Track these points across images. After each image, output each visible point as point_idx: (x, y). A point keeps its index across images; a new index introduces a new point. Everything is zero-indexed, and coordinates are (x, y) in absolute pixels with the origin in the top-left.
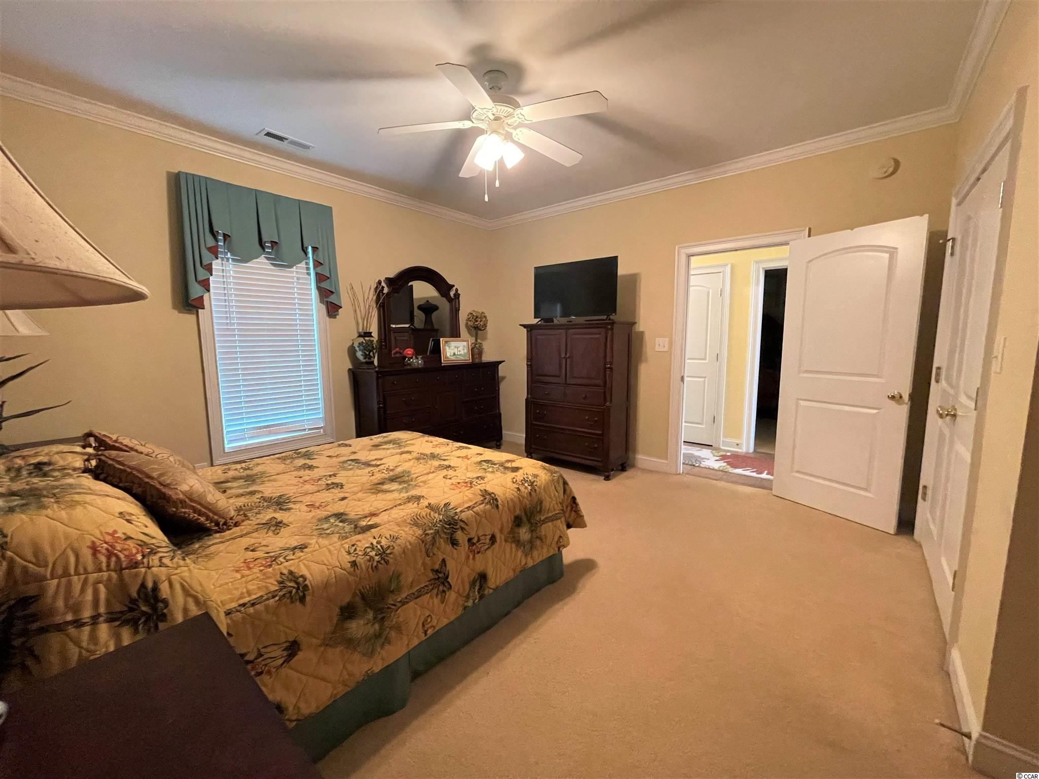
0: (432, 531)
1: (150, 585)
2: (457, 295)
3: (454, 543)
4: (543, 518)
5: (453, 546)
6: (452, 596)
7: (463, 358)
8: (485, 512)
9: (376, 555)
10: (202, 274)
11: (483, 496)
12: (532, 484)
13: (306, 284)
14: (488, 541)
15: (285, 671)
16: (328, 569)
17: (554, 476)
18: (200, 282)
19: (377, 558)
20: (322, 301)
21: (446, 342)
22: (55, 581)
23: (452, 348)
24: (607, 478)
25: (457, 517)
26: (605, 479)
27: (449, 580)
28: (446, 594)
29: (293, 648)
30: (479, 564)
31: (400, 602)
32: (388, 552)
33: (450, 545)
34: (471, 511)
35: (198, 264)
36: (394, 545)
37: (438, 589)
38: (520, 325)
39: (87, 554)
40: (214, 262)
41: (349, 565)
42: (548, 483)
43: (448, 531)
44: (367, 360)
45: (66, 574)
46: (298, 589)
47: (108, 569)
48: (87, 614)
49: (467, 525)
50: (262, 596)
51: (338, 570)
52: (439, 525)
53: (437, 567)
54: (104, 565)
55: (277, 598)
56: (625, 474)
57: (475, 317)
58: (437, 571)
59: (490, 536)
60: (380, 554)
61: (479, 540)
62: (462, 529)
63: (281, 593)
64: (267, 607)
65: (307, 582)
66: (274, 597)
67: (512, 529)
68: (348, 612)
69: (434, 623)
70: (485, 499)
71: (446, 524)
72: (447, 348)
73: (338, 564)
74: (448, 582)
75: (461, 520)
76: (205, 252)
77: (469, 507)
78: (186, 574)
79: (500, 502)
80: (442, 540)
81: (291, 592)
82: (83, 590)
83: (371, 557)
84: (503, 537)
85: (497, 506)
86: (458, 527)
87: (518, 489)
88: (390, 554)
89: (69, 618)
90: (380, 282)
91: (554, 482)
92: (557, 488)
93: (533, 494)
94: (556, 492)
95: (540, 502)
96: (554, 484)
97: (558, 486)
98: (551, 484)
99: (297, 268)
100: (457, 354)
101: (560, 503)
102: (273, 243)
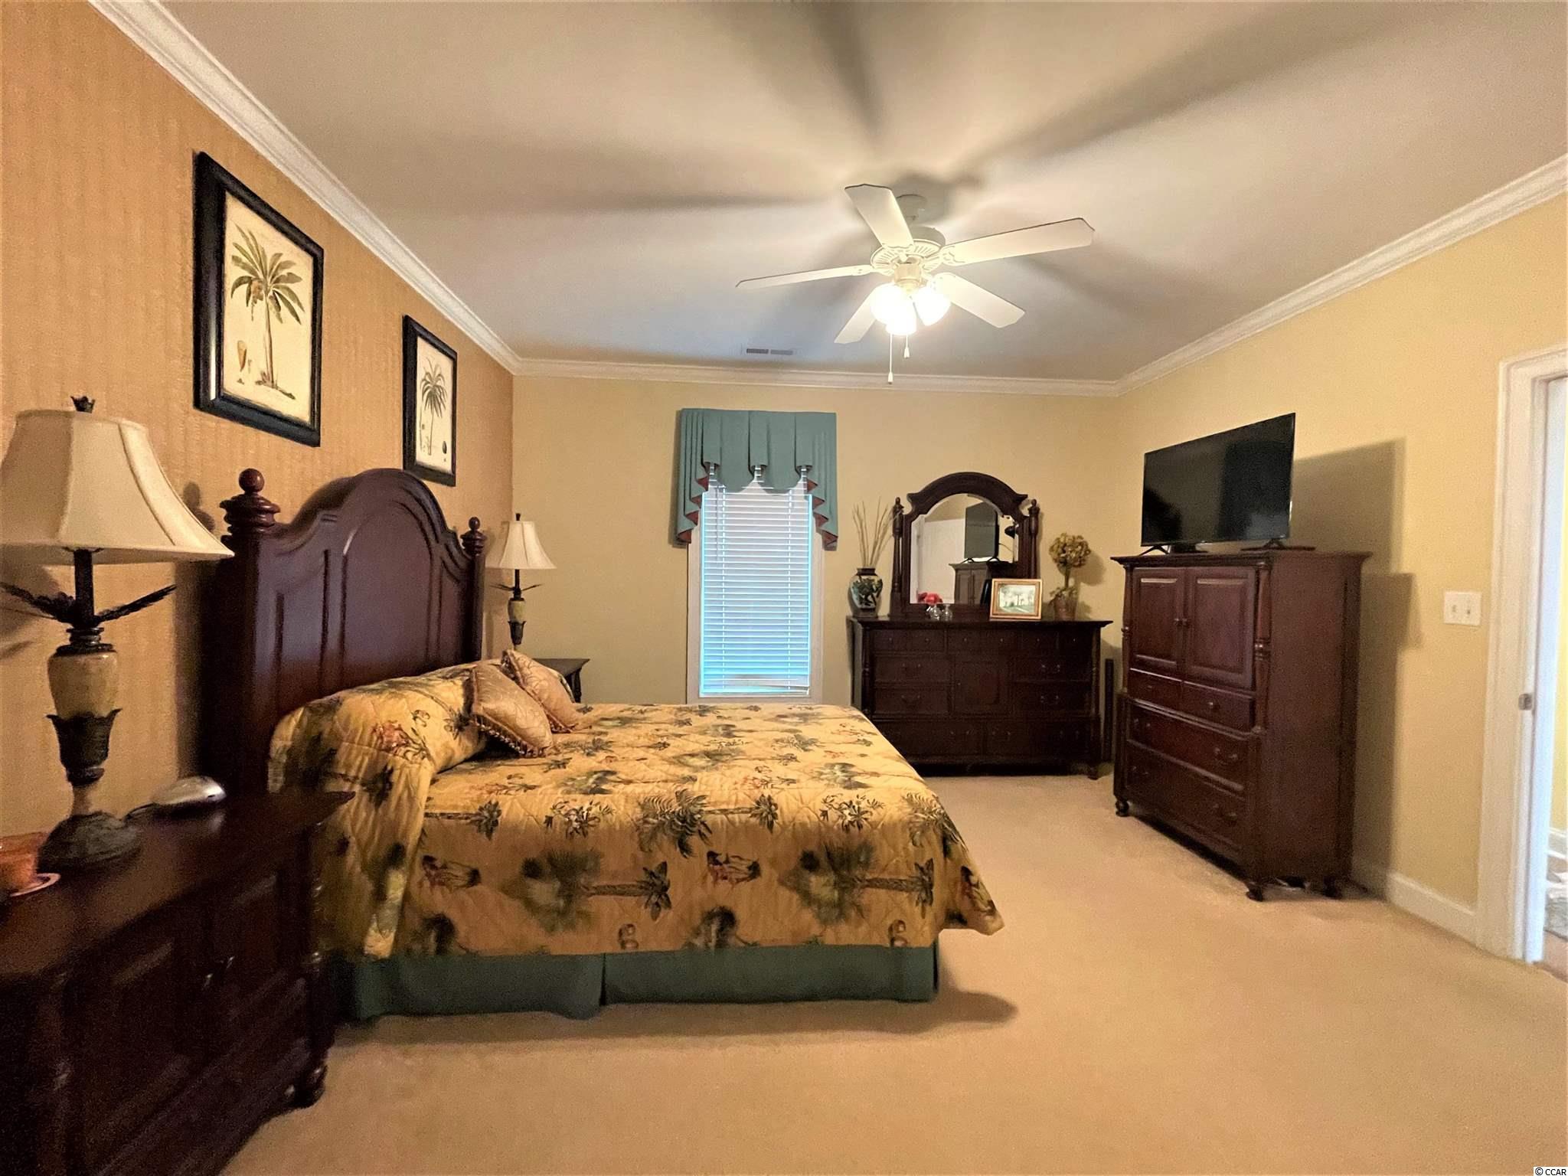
0: (655, 821)
1: (389, 768)
2: (1035, 511)
3: (684, 848)
4: (869, 877)
5: (682, 853)
6: (668, 916)
7: (1026, 612)
8: (746, 825)
9: (576, 821)
10: (691, 507)
11: (758, 803)
12: (860, 813)
13: (803, 510)
14: (744, 868)
15: (462, 894)
16: (524, 815)
17: (917, 817)
18: (687, 516)
19: (575, 824)
20: (818, 531)
21: (1002, 585)
22: (347, 744)
23: (1010, 594)
24: (1256, 895)
25: (699, 816)
26: (1249, 895)
27: (668, 892)
28: (660, 910)
29: (474, 877)
30: (723, 894)
31: (595, 888)
32: (591, 823)
33: (678, 849)
34: (724, 817)
35: (687, 497)
36: (602, 818)
37: (649, 899)
38: (1112, 558)
39: (369, 730)
40: (704, 494)
41: (544, 819)
42: (895, 825)
43: (679, 830)
44: (864, 606)
45: (353, 742)
46: (489, 820)
47: (375, 748)
48: (353, 773)
49: (710, 832)
50: (459, 814)
51: (532, 818)
52: (668, 817)
53: (654, 868)
54: (374, 743)
55: (468, 821)
56: (1333, 905)
57: (1062, 545)
58: (652, 874)
59: (751, 863)
60: (581, 822)
61: (727, 861)
62: (701, 834)
63: (473, 818)
64: (458, 825)
65: (499, 819)
66: (467, 818)
67: (796, 869)
68: (532, 870)
69: (638, 937)
70: (758, 808)
71: (678, 819)
72: (1001, 594)
73: (535, 814)
74: (666, 896)
75: (703, 823)
76: (695, 484)
77: (725, 810)
78: (414, 770)
79: (779, 820)
80: (665, 837)
81: (481, 821)
82: (357, 757)
83: (570, 821)
84: (776, 875)
85: (771, 825)
86: (695, 829)
87: (825, 813)
88: (592, 826)
89: (343, 772)
90: (898, 501)
91: (911, 825)
92: (916, 838)
93: (854, 830)
94: (911, 844)
95: (867, 848)
96: (910, 829)
97: (921, 836)
98: (903, 828)
99: (793, 493)
100: (1016, 604)
101: (916, 864)
102: (762, 466)
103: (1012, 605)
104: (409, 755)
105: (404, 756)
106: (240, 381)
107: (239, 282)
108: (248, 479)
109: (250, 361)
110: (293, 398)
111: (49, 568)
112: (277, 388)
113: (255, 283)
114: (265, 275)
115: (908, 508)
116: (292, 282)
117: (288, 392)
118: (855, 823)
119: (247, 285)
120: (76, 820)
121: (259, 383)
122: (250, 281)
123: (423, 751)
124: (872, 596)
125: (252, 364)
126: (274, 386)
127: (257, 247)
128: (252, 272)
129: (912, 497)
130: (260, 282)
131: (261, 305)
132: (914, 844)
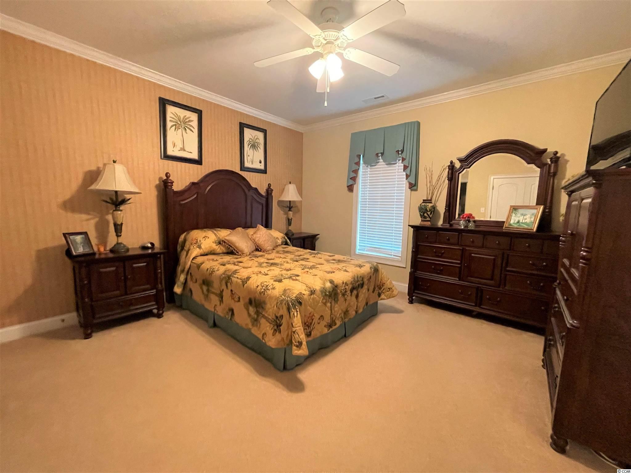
0: (224, 276)
2: (555, 159)
4: (263, 313)
5: (226, 287)
6: (222, 306)
7: (527, 227)
10: (352, 175)
12: (267, 289)
13: (402, 172)
14: (237, 298)
16: (205, 267)
17: (281, 297)
18: (351, 179)
20: (407, 181)
21: (515, 209)
23: (519, 215)
28: (221, 303)
30: (232, 304)
31: (212, 292)
35: (351, 171)
37: (220, 299)
39: (191, 239)
40: (359, 169)
41: (207, 269)
42: (274, 297)
49: (232, 283)
50: (196, 263)
55: (197, 265)
58: (221, 292)
59: (239, 297)
60: (212, 271)
61: (234, 294)
62: (230, 283)
64: (195, 266)
65: (201, 266)
67: (247, 303)
68: (204, 282)
69: (217, 309)
70: (245, 279)
72: (514, 215)
74: (223, 299)
75: (231, 280)
76: (354, 165)
77: (238, 278)
79: (247, 285)
80: (224, 281)
83: (210, 271)
84: (243, 303)
85: (244, 285)
86: (229, 281)
87: (258, 286)
90: (452, 162)
91: (278, 299)
92: (278, 304)
93: (262, 294)
94: (276, 306)
95: (264, 303)
96: (277, 300)
97: (280, 304)
98: (275, 299)
99: (398, 164)
100: (521, 221)
101: (275, 314)
102: (381, 153)
103: (518, 222)
104: (195, 246)
105: (193, 246)
106: (173, 151)
107: (172, 126)
108: (167, 175)
109: (176, 146)
110: (191, 153)
111: (125, 195)
112: (185, 151)
113: (178, 125)
114: (181, 122)
115: (458, 165)
116: (191, 122)
117: (189, 152)
118: (263, 293)
119: (175, 126)
120: (118, 243)
121: (179, 150)
122: (176, 125)
123: (199, 247)
124: (427, 214)
125: (177, 146)
126: (184, 150)
127: (178, 116)
128: (176, 122)
129: (461, 160)
130: (179, 124)
131: (180, 131)
132: (277, 307)
